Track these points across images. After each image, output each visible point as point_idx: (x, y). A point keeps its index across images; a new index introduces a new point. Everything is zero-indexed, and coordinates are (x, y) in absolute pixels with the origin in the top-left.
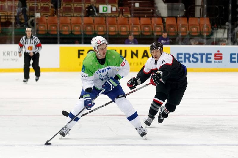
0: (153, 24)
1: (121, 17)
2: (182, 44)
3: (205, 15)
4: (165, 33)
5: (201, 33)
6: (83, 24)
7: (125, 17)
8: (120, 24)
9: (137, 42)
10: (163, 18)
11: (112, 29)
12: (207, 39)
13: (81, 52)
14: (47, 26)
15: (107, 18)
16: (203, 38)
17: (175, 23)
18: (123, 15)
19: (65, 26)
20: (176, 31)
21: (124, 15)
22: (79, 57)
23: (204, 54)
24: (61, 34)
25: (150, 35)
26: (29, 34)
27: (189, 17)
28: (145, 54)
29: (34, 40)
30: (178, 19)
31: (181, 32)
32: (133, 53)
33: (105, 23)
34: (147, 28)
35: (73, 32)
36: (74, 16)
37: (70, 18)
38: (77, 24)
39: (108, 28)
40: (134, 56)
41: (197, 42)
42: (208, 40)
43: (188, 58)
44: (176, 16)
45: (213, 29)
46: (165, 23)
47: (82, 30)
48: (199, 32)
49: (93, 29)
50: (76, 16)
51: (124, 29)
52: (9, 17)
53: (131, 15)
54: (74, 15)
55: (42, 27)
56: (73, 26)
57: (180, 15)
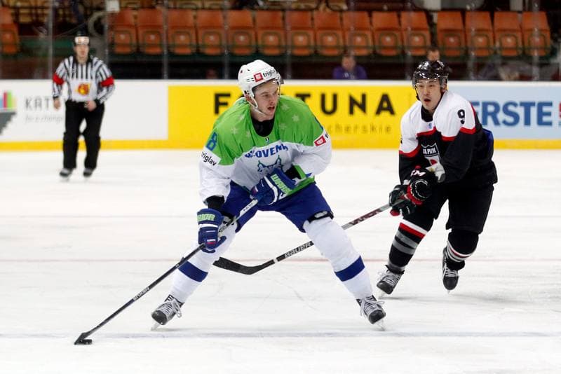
0: (403, 27)
1: (324, 10)
2: (478, 79)
3: (536, 6)
4: (434, 50)
5: (527, 52)
6: (226, 27)
7: (334, 11)
8: (320, 28)
9: (364, 73)
10: (428, 14)
11: (301, 40)
12: (541, 65)
13: (222, 100)
14: (137, 31)
15: (288, 13)
16: (531, 64)
17: (459, 26)
18: (328, 6)
19: (180, 33)
20: (463, 45)
21: (331, 4)
22: (217, 111)
23: (533, 104)
24: (171, 54)
25: (397, 57)
26: (83, 52)
27: (497, 11)
28: (385, 105)
29: (95, 68)
30: (468, 15)
31: (475, 49)
32: (352, 102)
33: (281, 25)
34: (388, 39)
35: (201, 50)
36: (203, 8)
37: (194, 13)
38: (211, 27)
39: (289, 38)
40: (356, 109)
41: (517, 74)
42: (545, 69)
43: (494, 115)
44: (462, 6)
45: (555, 40)
46: (436, 25)
47: (224, 42)
48: (520, 49)
49: (254, 40)
50: (210, 9)
51: (330, 40)
52: (39, 11)
53: (348, 4)
54: (203, 4)
55: (122, 37)
56: (201, 33)
57: (473, 5)
